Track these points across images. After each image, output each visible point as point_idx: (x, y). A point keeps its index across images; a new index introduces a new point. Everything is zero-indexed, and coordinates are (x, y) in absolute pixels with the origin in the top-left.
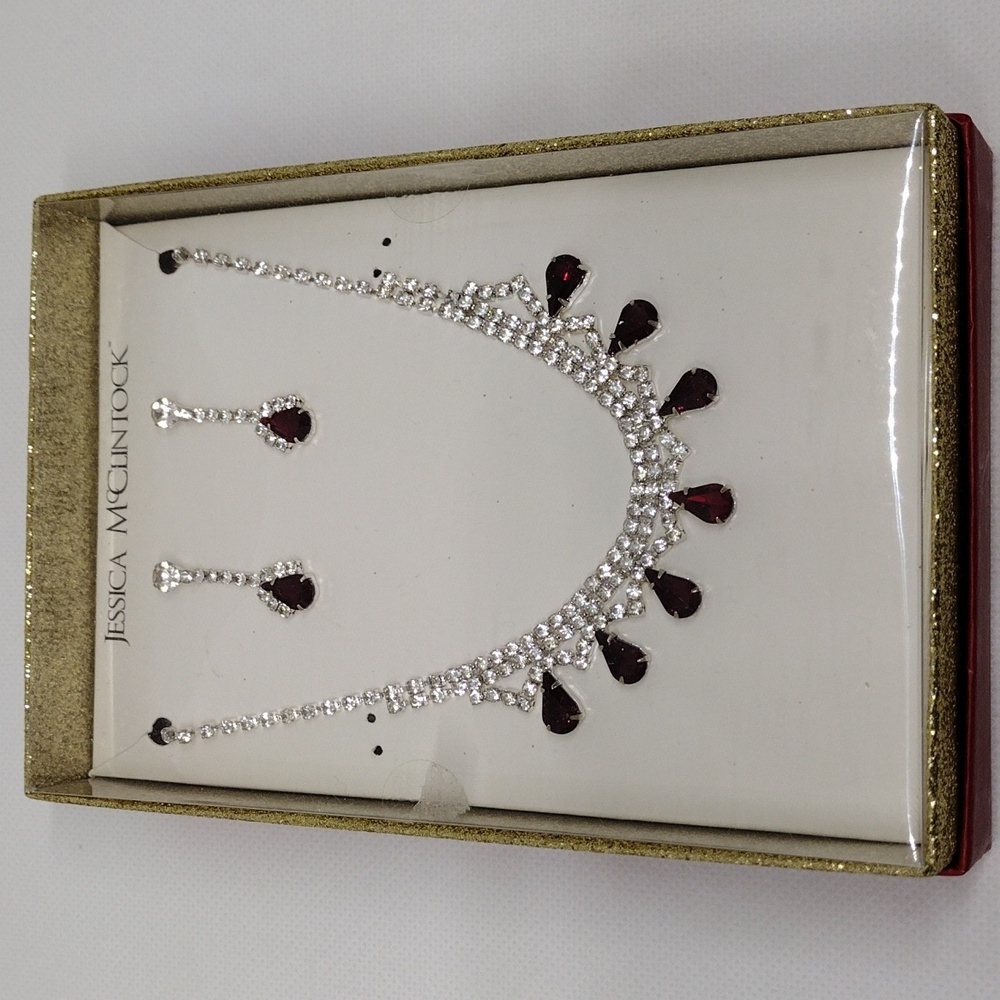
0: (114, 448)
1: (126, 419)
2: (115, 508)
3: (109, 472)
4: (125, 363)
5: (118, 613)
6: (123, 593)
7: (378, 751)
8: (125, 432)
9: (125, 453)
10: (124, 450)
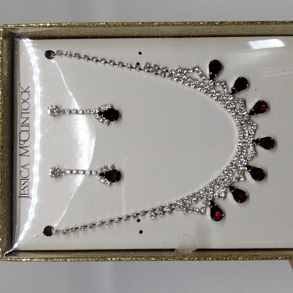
0: (22, 124)
1: (29, 113)
2: (24, 147)
3: (20, 133)
4: (29, 92)
5: (25, 187)
6: (28, 179)
7: (141, 232)
8: (28, 118)
9: (29, 126)
10: (28, 125)
